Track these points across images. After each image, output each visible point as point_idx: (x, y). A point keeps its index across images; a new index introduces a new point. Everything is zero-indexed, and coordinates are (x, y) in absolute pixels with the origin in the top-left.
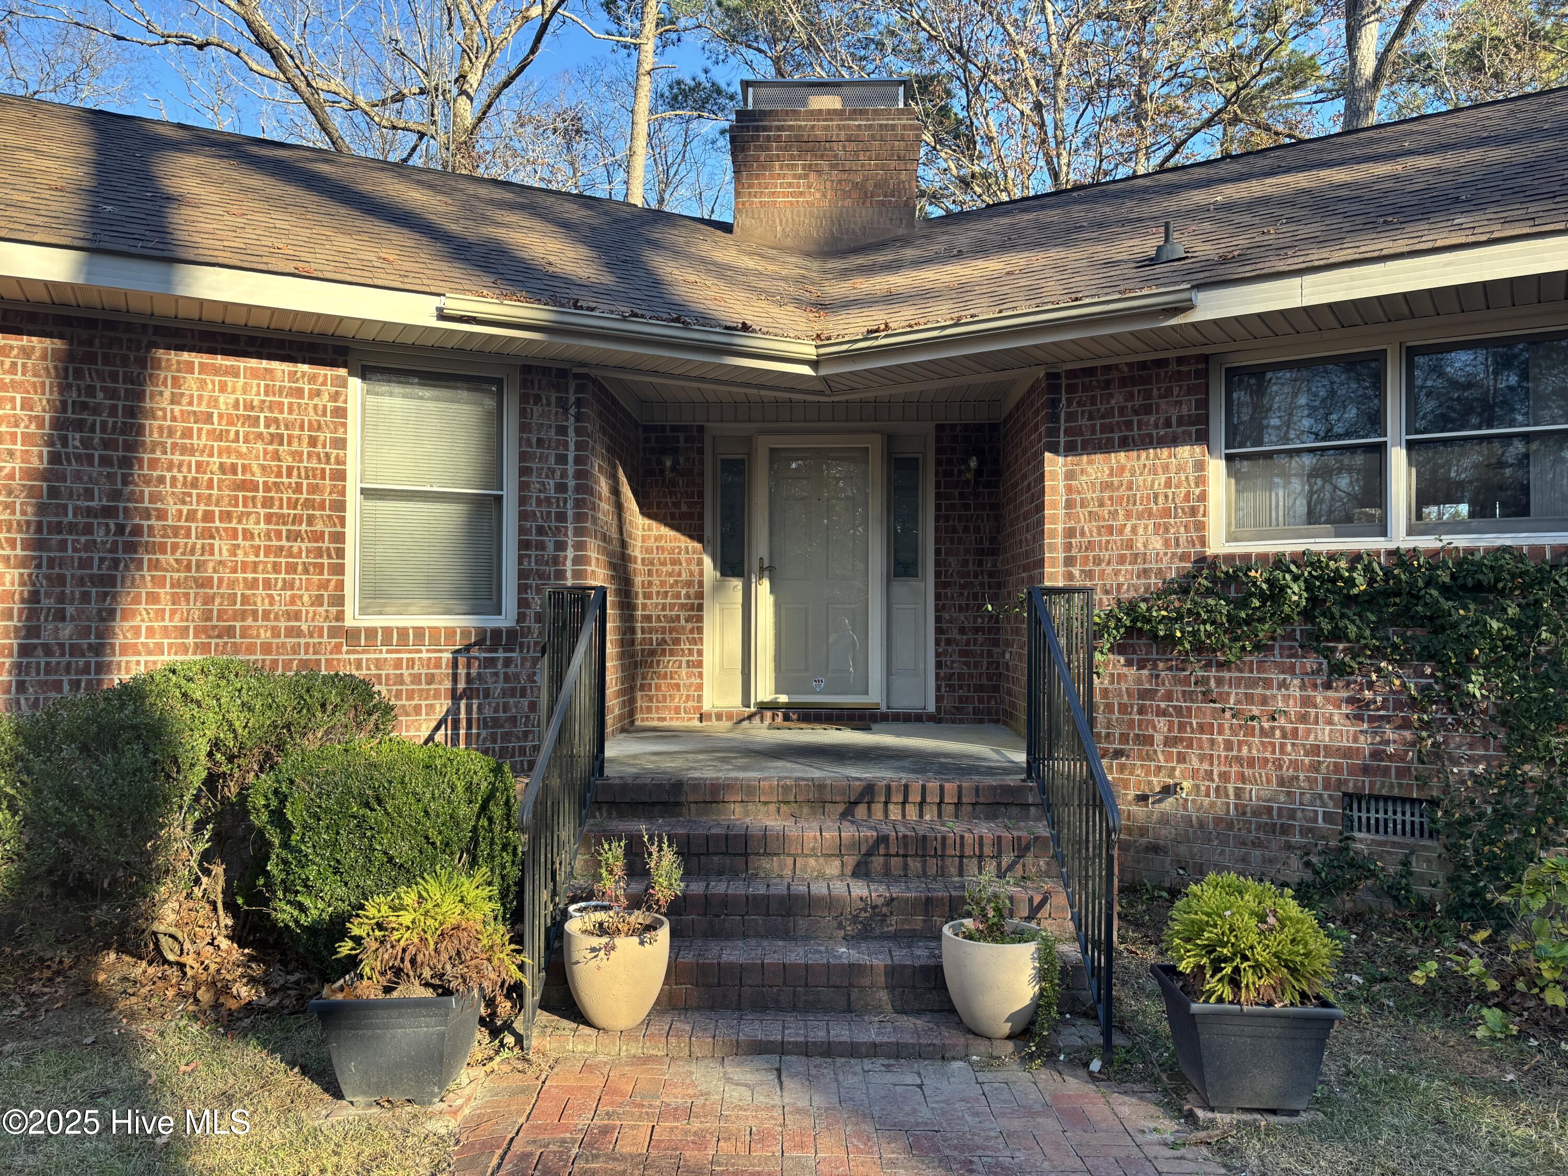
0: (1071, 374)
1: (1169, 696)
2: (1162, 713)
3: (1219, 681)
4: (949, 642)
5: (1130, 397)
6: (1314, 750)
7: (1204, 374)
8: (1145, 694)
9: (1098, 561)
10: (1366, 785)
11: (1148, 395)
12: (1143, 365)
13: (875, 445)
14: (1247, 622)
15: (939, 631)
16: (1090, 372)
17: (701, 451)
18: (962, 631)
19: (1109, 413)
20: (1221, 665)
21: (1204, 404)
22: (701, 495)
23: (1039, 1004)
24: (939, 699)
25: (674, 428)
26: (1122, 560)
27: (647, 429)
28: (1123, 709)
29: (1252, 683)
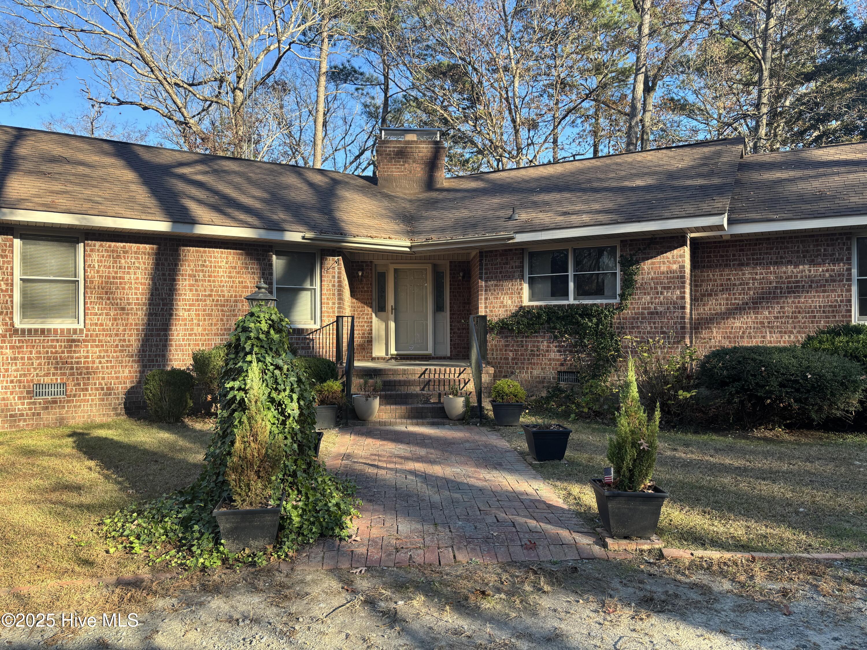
0: (486, 252)
1: (513, 346)
2: (511, 351)
3: (526, 342)
4: (454, 333)
5: (502, 260)
6: (550, 360)
7: (523, 253)
8: (507, 346)
9: (494, 307)
10: (563, 369)
11: (507, 259)
12: (506, 250)
13: (429, 268)
14: (533, 324)
15: (451, 329)
16: (491, 252)
17: (371, 270)
18: (459, 329)
19: (497, 264)
20: (527, 337)
21: (522, 262)
22: (371, 284)
23: (465, 413)
24: (451, 352)
25: (362, 262)
26: (500, 307)
27: (352, 262)
28: (501, 350)
29: (535, 342)
